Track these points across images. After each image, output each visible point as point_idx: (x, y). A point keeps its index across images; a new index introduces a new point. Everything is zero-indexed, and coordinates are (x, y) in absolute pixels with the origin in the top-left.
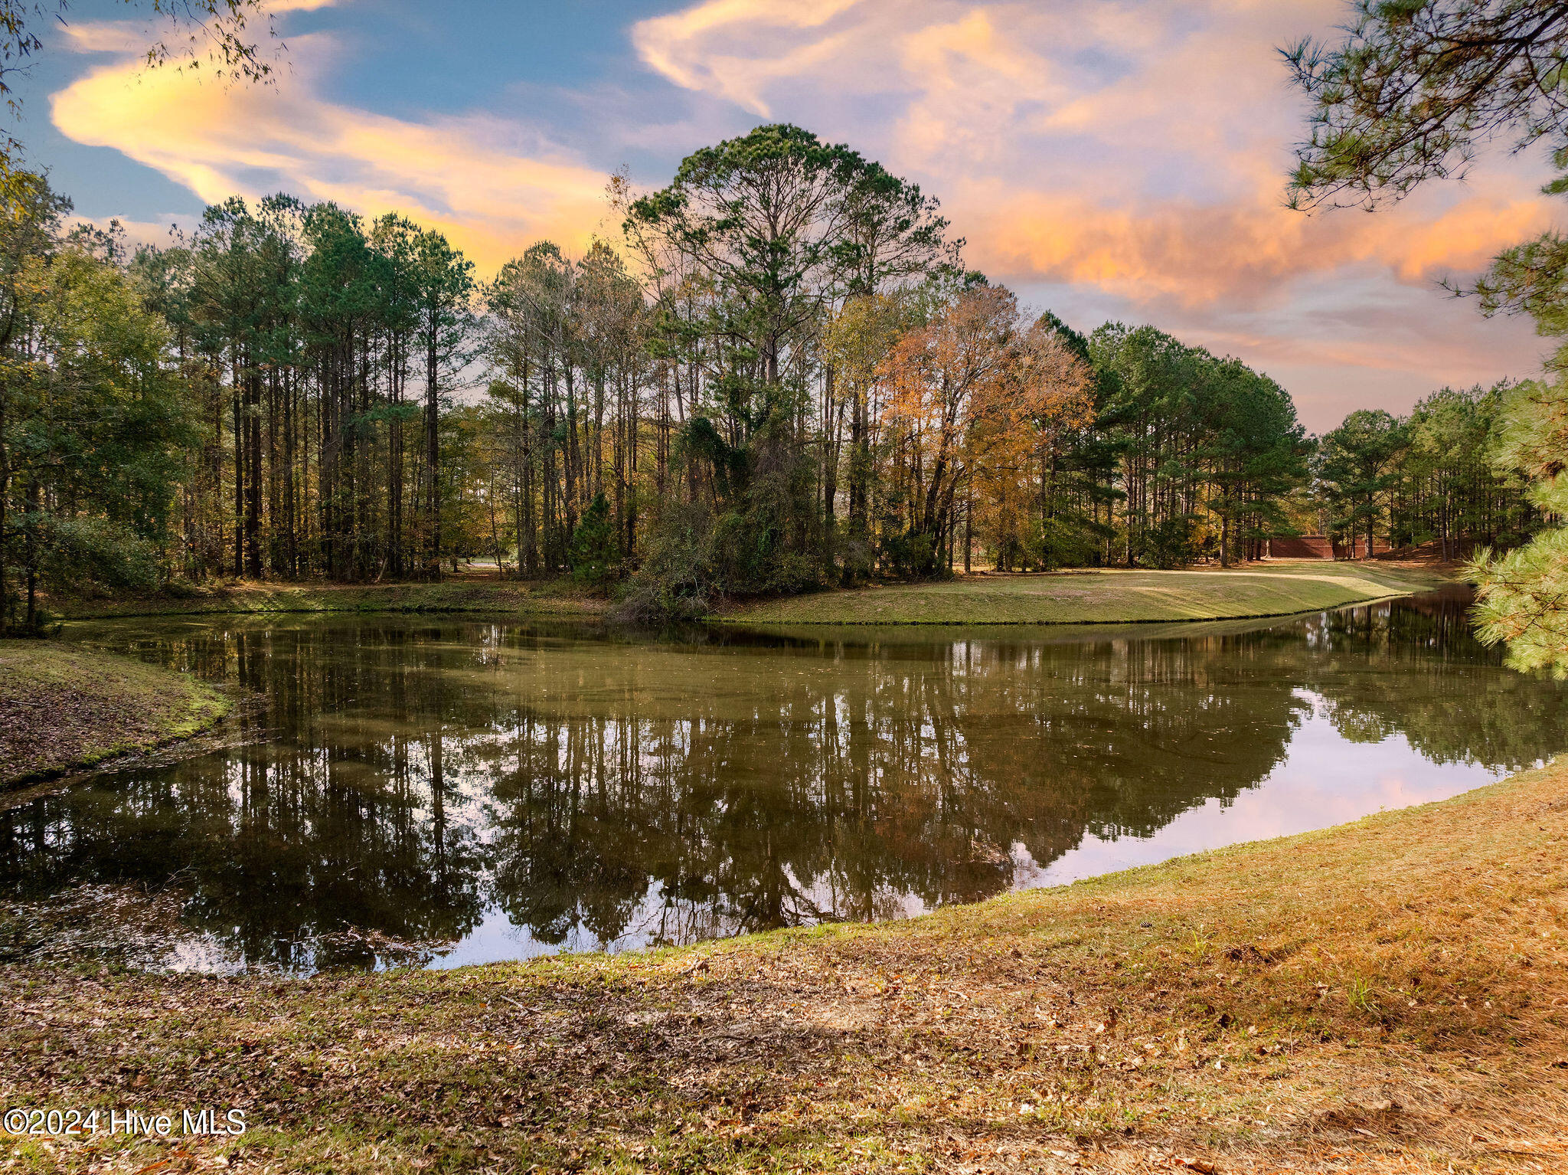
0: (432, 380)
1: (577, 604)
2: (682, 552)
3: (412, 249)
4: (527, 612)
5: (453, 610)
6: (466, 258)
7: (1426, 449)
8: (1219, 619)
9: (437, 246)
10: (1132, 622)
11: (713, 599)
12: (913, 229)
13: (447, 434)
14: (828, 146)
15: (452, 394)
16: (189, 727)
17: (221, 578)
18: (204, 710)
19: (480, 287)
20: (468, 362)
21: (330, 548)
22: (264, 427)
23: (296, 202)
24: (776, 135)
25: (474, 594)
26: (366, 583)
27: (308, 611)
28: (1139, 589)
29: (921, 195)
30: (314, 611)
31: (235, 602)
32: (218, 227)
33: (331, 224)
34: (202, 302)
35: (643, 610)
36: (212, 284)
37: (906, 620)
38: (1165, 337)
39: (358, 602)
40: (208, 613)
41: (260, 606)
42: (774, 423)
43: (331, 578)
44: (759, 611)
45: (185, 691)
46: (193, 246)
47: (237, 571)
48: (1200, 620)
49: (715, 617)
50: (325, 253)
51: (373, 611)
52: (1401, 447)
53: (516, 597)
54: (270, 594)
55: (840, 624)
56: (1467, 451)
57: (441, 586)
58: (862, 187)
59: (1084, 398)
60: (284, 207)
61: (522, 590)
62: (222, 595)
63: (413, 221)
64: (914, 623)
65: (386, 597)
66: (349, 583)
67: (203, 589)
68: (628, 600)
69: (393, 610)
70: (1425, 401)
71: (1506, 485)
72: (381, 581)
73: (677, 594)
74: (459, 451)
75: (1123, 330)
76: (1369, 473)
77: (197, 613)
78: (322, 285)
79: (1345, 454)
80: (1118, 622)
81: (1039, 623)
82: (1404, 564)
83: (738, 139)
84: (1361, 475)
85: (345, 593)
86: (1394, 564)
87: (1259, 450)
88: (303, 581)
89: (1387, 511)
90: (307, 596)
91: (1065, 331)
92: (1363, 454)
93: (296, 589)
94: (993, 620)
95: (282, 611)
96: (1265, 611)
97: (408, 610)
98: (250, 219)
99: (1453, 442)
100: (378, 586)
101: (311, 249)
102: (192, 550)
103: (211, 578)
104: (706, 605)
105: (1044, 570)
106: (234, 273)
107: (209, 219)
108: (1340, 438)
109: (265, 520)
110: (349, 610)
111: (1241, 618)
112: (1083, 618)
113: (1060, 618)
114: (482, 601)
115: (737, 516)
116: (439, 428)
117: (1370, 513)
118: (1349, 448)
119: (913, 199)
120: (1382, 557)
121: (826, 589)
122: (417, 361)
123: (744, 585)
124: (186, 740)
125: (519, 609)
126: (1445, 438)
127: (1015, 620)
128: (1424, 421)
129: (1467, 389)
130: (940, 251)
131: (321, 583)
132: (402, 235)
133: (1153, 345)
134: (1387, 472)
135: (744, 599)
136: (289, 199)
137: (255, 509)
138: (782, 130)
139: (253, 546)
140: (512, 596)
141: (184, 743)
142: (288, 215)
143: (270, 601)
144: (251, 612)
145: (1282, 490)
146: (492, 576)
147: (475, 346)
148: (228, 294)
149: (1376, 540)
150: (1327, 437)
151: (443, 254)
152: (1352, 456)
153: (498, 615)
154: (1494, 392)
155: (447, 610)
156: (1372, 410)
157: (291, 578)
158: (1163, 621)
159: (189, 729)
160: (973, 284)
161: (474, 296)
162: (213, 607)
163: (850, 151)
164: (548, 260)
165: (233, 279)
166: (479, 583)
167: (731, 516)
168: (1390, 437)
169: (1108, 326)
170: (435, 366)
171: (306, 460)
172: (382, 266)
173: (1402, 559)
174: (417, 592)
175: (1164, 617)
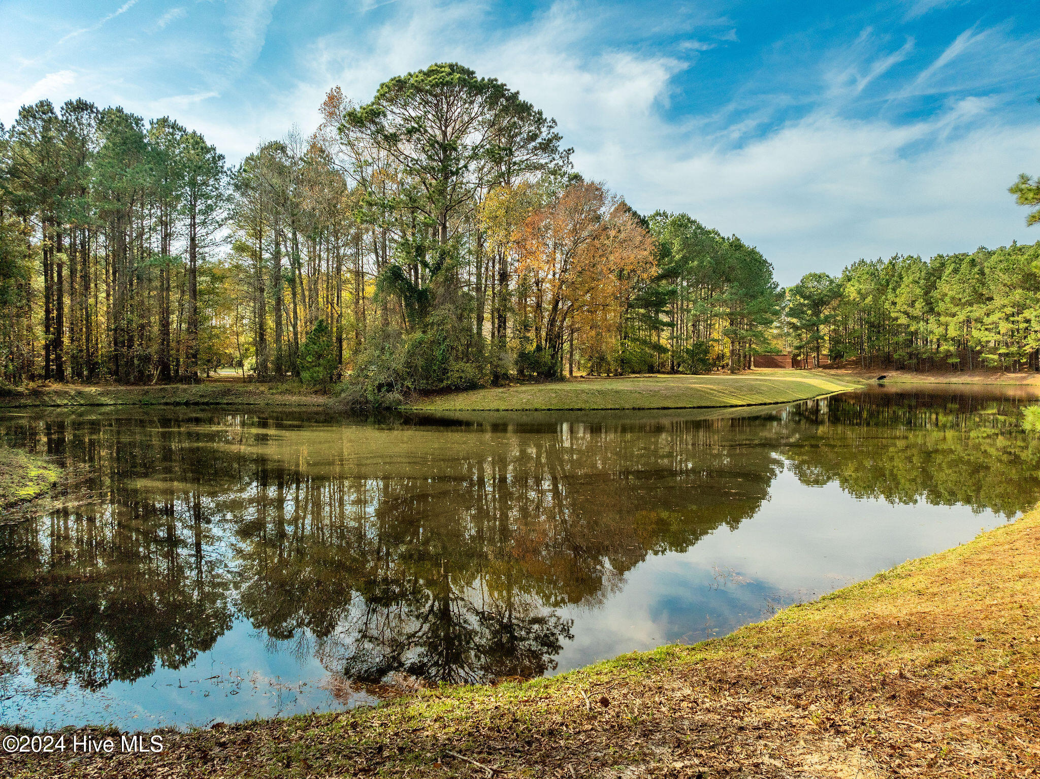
0: (193, 239)
1: (304, 398)
2: (383, 360)
3: (179, 145)
4: (267, 404)
5: (212, 404)
6: (218, 152)
7: (852, 298)
8: (749, 405)
9: (197, 143)
10: (694, 408)
11: (406, 393)
12: (539, 140)
13: (202, 278)
14: (483, 79)
15: (207, 250)
16: (30, 490)
17: (33, 381)
18: (41, 478)
19: (229, 173)
20: (220, 225)
21: (117, 360)
22: (65, 272)
23: (92, 106)
24: (447, 70)
25: (227, 392)
26: (145, 384)
27: (102, 405)
28: (693, 386)
29: (544, 117)
30: (107, 405)
31: (47, 399)
32: (31, 123)
33: (119, 124)
34: (19, 178)
35: (355, 402)
36: (27, 164)
37: (544, 407)
38: (694, 222)
39: (140, 397)
40: (25, 406)
41: (66, 402)
42: (448, 270)
43: (119, 381)
44: (439, 402)
45: (21, 462)
46: (11, 136)
47: (47, 376)
48: (736, 406)
49: (408, 407)
50: (114, 144)
51: (152, 404)
52: (836, 297)
53: (259, 394)
54: (73, 393)
55: (498, 410)
56: (876, 300)
57: (202, 386)
58: (505, 109)
59: (651, 259)
60: (83, 110)
61: (262, 389)
62: (35, 393)
63: (180, 123)
64: (549, 410)
65: (160, 395)
66: (132, 384)
67: (20, 389)
68: (343, 395)
69: (166, 404)
70: (849, 268)
71: (899, 322)
72: (156, 384)
73: (379, 391)
74: (211, 292)
75: (667, 217)
76: (817, 313)
77: (16, 407)
78: (112, 167)
79: (802, 301)
80: (685, 408)
81: (634, 409)
82: (839, 372)
83: (420, 72)
84: (812, 315)
85: (130, 392)
86: (833, 372)
87: (753, 297)
88: (97, 383)
89: (827, 338)
90: (100, 394)
91: (635, 214)
92: (814, 301)
93: (92, 389)
94: (603, 407)
95: (82, 405)
96: (775, 400)
97: (178, 404)
98: (56, 118)
99: (867, 294)
100: (154, 387)
101: (103, 142)
102: (12, 360)
103: (25, 382)
104: (401, 398)
105: (621, 375)
106: (44, 157)
107: (24, 117)
108: (799, 291)
109: (66, 340)
110: (134, 404)
111: (761, 404)
112: (661, 405)
113: (647, 405)
114: (233, 397)
115: (422, 335)
116: (197, 274)
117: (818, 338)
118: (805, 298)
119: (539, 120)
120: (825, 367)
121: (483, 387)
122: (181, 226)
123: (427, 384)
124: (30, 501)
125: (261, 402)
126: (863, 291)
127: (617, 407)
128: (849, 280)
129: (875, 260)
130: (557, 156)
131: (111, 385)
132: (172, 134)
133: (686, 226)
134: (827, 313)
135: (427, 393)
136: (86, 104)
137: (59, 332)
138: (451, 66)
139: (59, 357)
140: (255, 394)
141: (28, 504)
142: (86, 116)
143: (73, 398)
144: (59, 406)
145: (767, 323)
146: (235, 380)
147: (225, 215)
148: (40, 172)
149: (820, 357)
150: (791, 290)
151: (202, 148)
152: (806, 302)
153: (245, 407)
154: (891, 263)
155: (207, 404)
156: (818, 272)
157: (88, 381)
158: (713, 407)
159: (31, 493)
160: (573, 182)
161: (224, 180)
162: (29, 402)
163: (499, 83)
164: (279, 155)
165: (42, 162)
166: (229, 384)
167: (418, 335)
168: (830, 290)
169: (658, 214)
170: (195, 229)
171: (96, 297)
172: (158, 154)
173: (837, 368)
174: (185, 390)
175: (713, 404)
